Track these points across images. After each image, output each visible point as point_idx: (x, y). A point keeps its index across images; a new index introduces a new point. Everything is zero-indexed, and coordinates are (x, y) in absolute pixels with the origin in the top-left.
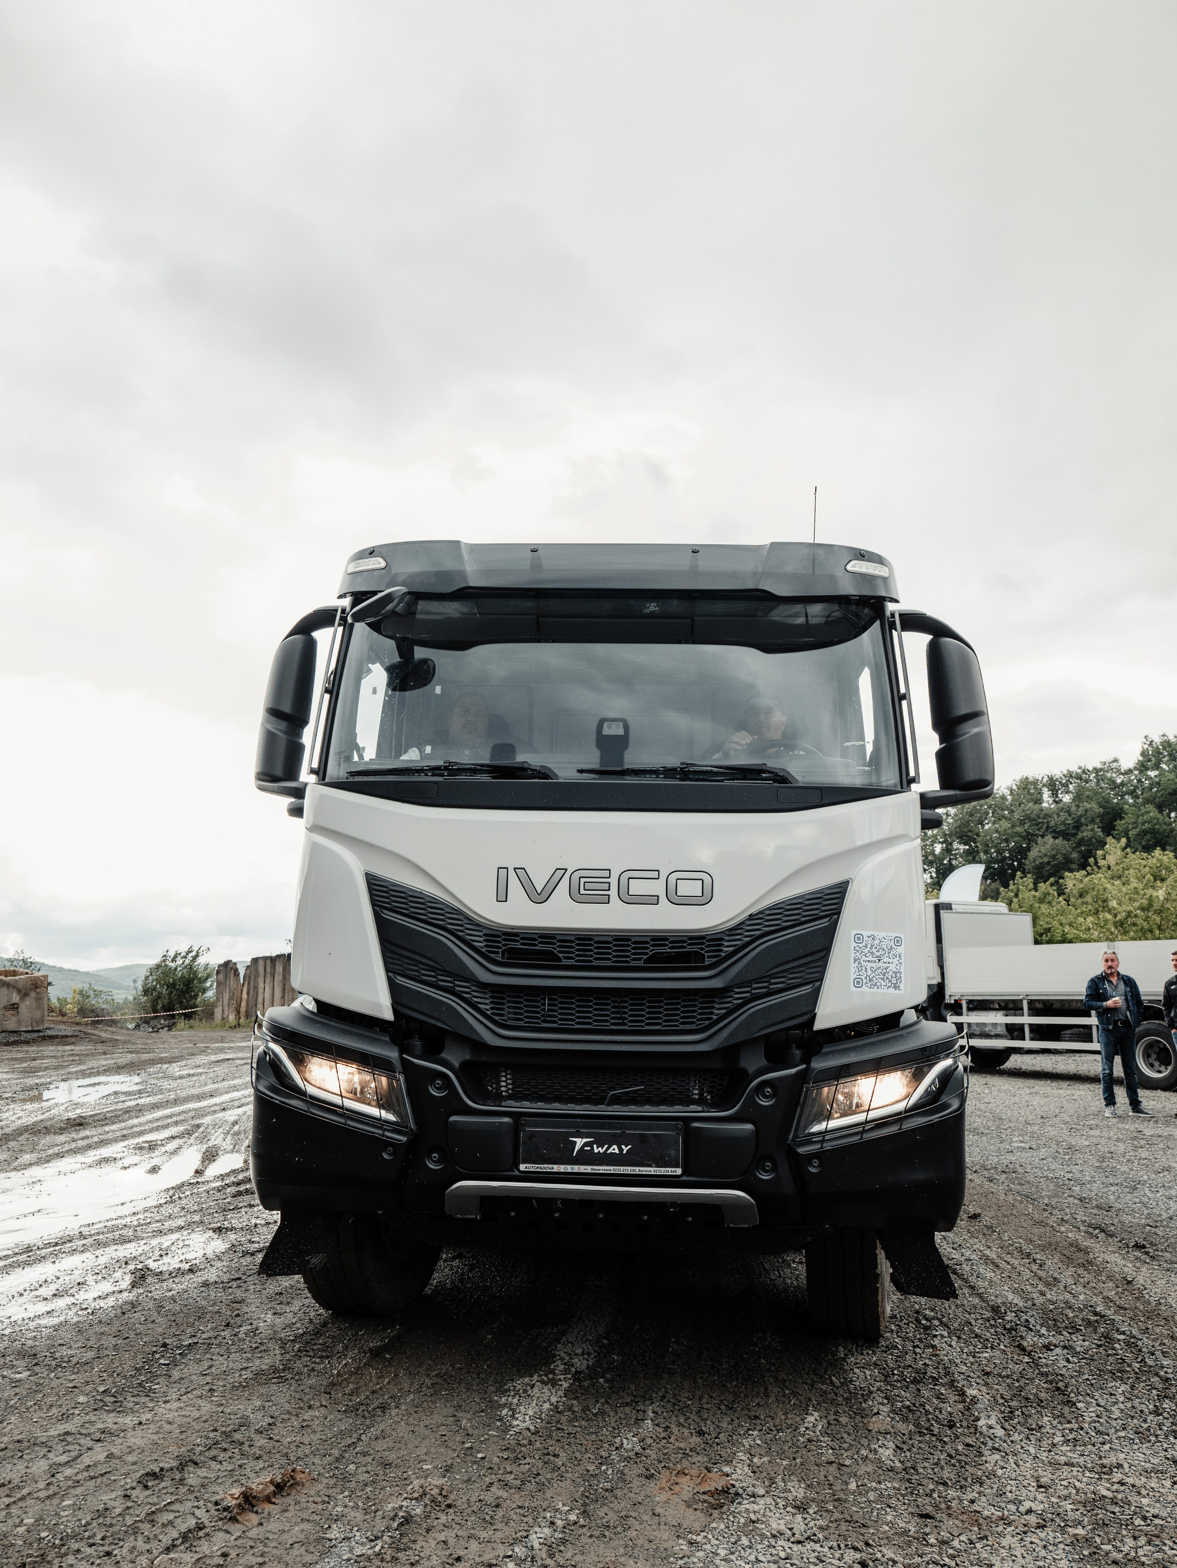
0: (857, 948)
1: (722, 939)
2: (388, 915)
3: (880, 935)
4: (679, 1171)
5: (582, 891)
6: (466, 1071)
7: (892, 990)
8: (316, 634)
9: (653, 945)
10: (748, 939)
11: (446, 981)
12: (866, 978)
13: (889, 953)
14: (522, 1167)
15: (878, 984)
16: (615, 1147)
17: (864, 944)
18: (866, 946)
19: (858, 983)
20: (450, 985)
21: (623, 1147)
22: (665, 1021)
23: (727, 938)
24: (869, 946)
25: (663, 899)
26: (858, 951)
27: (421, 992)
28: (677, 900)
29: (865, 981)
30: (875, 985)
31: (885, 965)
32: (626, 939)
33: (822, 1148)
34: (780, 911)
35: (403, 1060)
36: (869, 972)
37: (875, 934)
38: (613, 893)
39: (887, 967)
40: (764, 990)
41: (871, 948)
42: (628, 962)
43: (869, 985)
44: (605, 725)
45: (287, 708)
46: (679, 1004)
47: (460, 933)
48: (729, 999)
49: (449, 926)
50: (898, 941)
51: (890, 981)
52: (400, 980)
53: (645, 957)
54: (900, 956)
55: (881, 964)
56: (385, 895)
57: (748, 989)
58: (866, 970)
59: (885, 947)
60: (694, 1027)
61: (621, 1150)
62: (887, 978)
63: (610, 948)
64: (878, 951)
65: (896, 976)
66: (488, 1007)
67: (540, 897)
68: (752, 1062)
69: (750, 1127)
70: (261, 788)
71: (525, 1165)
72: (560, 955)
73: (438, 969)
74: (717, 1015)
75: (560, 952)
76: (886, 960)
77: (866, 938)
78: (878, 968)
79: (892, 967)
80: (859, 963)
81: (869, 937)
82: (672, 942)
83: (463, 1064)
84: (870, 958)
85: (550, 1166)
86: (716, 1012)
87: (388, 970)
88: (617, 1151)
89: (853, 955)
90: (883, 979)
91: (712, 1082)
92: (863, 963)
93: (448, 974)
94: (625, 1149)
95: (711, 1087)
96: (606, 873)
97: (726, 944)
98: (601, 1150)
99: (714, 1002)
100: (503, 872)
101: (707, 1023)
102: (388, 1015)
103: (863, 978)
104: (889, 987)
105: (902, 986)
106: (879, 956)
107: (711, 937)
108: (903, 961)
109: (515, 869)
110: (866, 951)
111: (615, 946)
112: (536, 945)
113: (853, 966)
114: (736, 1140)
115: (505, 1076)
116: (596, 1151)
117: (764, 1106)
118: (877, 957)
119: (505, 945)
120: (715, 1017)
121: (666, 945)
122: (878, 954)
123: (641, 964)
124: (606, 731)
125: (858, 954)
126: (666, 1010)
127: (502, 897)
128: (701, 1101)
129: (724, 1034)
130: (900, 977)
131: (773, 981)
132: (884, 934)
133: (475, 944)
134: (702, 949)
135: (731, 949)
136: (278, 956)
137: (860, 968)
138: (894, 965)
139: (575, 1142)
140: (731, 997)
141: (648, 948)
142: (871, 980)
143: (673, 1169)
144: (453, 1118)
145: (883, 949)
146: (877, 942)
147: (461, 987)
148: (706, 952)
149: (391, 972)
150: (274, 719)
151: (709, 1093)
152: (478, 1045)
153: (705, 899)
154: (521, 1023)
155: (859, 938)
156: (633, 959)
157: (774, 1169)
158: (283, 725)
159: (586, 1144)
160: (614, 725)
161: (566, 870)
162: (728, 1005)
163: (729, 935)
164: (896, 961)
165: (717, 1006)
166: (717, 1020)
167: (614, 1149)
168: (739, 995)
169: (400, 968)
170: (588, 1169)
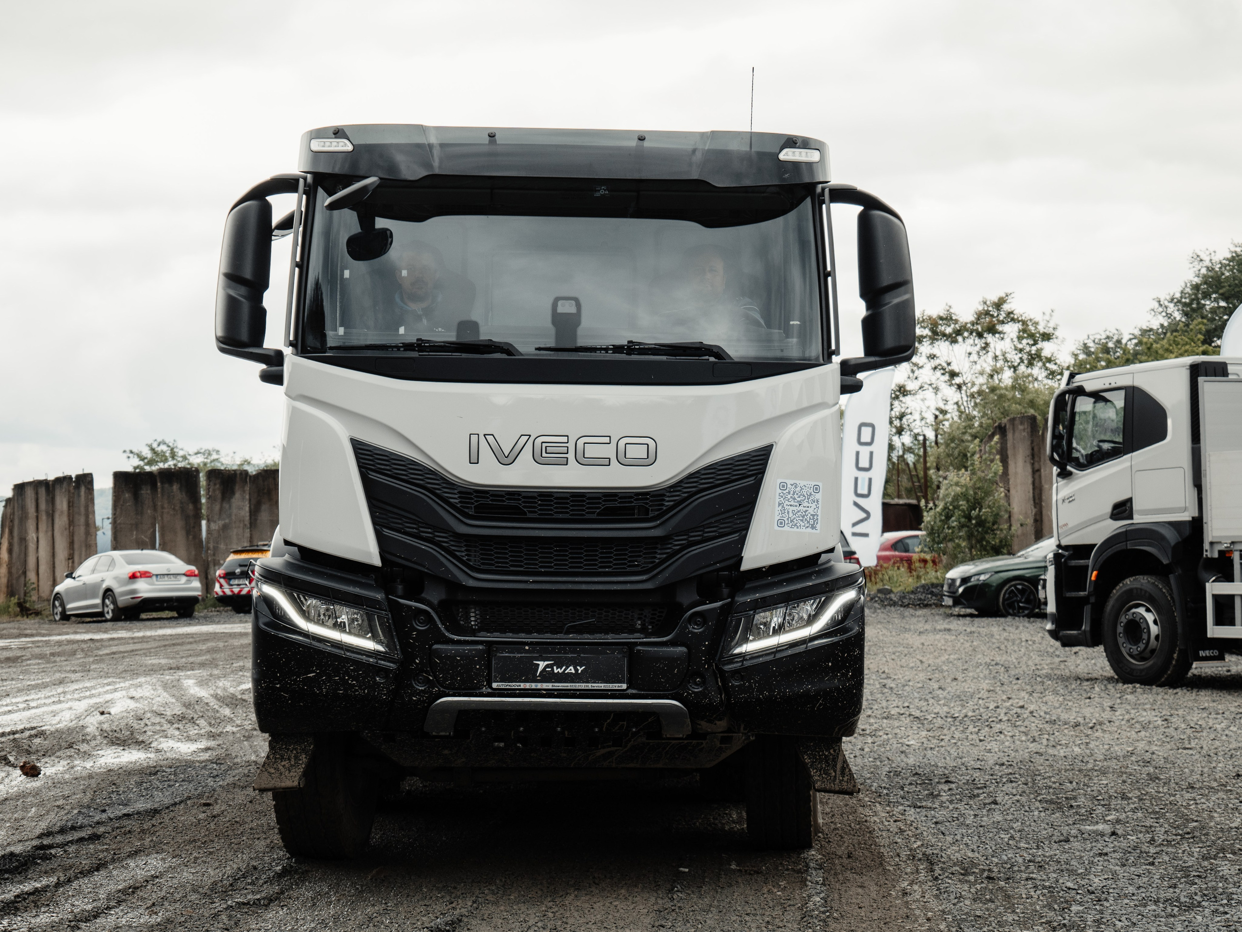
0: (782, 495)
1: (664, 495)
2: (373, 476)
3: (802, 483)
4: (624, 686)
5: (544, 455)
6: (444, 608)
7: (809, 530)
8: (270, 199)
9: (604, 501)
10: (686, 495)
11: (427, 533)
12: (788, 519)
13: (808, 499)
14: (495, 685)
15: (798, 525)
16: (572, 668)
17: (787, 491)
18: (789, 493)
19: (781, 523)
20: (430, 535)
21: (578, 668)
22: (615, 564)
23: (668, 494)
24: (792, 493)
25: (614, 461)
26: (782, 497)
27: (406, 543)
28: (625, 461)
29: (786, 522)
30: (796, 525)
31: (805, 509)
32: (582, 495)
33: (742, 665)
34: (713, 471)
35: (389, 600)
36: (791, 514)
37: (798, 482)
38: (571, 456)
39: (807, 511)
40: (699, 538)
41: (794, 494)
42: (583, 515)
43: (790, 525)
44: (560, 303)
45: (248, 273)
46: (627, 550)
47: (438, 491)
48: (670, 546)
49: (429, 486)
50: (816, 489)
51: (808, 522)
52: (387, 532)
53: (598, 511)
54: (818, 501)
55: (801, 508)
56: (371, 458)
57: (685, 537)
58: (788, 512)
59: (805, 494)
60: (639, 569)
61: (576, 670)
62: (806, 520)
63: (568, 503)
64: (799, 497)
65: (814, 518)
66: (463, 554)
67: (507, 459)
68: (686, 597)
69: (683, 649)
70: (222, 350)
71: (496, 684)
72: (525, 510)
73: (419, 522)
74: (659, 559)
75: (524, 507)
76: (806, 504)
77: (789, 486)
78: (799, 512)
79: (811, 511)
80: (783, 507)
81: (792, 485)
82: (620, 498)
83: (441, 603)
84: (792, 503)
85: (518, 684)
86: (658, 556)
87: (375, 523)
88: (573, 671)
89: (778, 500)
90: (802, 520)
91: (652, 614)
92: (786, 507)
93: (428, 526)
94: (580, 669)
95: (651, 618)
96: (565, 439)
97: (667, 499)
98: (560, 671)
99: (656, 548)
100: (474, 438)
101: (650, 565)
102: (377, 561)
103: (785, 519)
104: (807, 527)
105: (818, 526)
106: (800, 501)
107: (655, 493)
108: (820, 505)
109: (485, 435)
110: (789, 497)
111: (572, 501)
112: (504, 501)
113: (778, 509)
114: (672, 660)
115: (475, 612)
116: (556, 671)
117: (697, 633)
118: (798, 501)
119: (477, 501)
120: (657, 561)
121: (616, 500)
122: (799, 499)
123: (594, 516)
124: (560, 309)
125: (782, 499)
126: (615, 555)
127: (474, 459)
128: (644, 631)
129: (666, 574)
130: (817, 519)
131: (707, 530)
132: (805, 483)
133: (452, 500)
134: (647, 504)
135: (672, 503)
136: (59, 481)
137: (783, 511)
138: (812, 509)
139: (539, 665)
140: (671, 543)
141: (600, 503)
142: (792, 521)
143: (620, 685)
144: (435, 646)
145: (804, 496)
146: (798, 489)
147: (440, 537)
148: (650, 506)
149: (378, 525)
150: (233, 284)
151: (651, 623)
152: (453, 586)
153: (650, 460)
154: (493, 568)
155: (783, 486)
156: (588, 513)
157: (703, 683)
158: (243, 290)
159: (547, 666)
160: (567, 303)
161: (530, 436)
162: (668, 551)
163: (670, 492)
164: (814, 506)
165: (659, 551)
166: (659, 563)
167: (571, 670)
168: (679, 541)
169: (385, 521)
170: (549, 686)
